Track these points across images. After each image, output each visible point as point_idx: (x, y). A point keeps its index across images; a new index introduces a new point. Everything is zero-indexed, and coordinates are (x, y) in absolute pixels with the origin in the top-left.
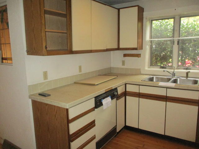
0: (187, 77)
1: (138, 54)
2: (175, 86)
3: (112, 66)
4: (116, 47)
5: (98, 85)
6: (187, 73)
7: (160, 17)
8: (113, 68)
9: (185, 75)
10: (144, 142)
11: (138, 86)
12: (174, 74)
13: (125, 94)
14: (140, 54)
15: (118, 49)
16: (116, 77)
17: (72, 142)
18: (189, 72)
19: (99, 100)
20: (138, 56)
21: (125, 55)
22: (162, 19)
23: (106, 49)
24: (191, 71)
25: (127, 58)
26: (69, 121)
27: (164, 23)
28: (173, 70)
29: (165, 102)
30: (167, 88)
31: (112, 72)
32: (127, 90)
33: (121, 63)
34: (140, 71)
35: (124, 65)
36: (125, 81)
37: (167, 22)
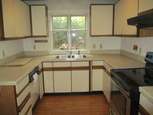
1: (46, 40)
3: (25, 50)
4: (30, 35)
5: (24, 65)
6: (79, 52)
7: (58, 15)
8: (26, 52)
9: (78, 53)
10: (60, 101)
11: (52, 63)
12: (71, 53)
13: (43, 70)
14: (47, 40)
15: (32, 36)
16: (33, 58)
17: (20, 112)
18: (80, 51)
19: (31, 76)
20: (46, 41)
21: (36, 41)
22: (58, 16)
23: (24, 36)
24: (81, 50)
25: (37, 43)
26: (16, 96)
27: (59, 19)
28: (70, 50)
29: (71, 71)
30: (71, 62)
31: (25, 55)
32: (43, 67)
33: (33, 48)
34: (48, 53)
35: (36, 49)
36: (42, 60)
37: (61, 18)
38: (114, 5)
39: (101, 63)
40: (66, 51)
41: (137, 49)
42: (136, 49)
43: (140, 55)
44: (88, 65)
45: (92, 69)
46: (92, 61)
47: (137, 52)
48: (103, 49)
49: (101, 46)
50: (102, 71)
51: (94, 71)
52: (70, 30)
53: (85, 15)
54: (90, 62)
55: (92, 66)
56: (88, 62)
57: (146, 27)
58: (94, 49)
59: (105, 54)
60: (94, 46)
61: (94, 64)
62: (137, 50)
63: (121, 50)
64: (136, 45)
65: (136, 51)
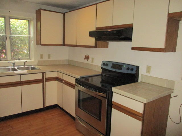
0: (25, 65)
2: (27, 72)
9: (23, 64)
18: (26, 61)
29: (20, 87)
30: (21, 75)
38: (64, 14)
39: (55, 75)
40: (8, 62)
41: (89, 58)
42: (87, 59)
43: (92, 64)
44: (41, 77)
45: (46, 81)
46: (45, 72)
47: (90, 62)
48: (51, 59)
49: (49, 56)
50: (56, 82)
51: (48, 84)
52: (10, 36)
53: (29, 19)
54: (43, 73)
55: (46, 78)
56: (41, 74)
57: (104, 40)
58: (41, 60)
59: (54, 65)
60: (42, 56)
61: (48, 75)
62: (89, 60)
63: (69, 60)
64: (88, 55)
65: (87, 61)
